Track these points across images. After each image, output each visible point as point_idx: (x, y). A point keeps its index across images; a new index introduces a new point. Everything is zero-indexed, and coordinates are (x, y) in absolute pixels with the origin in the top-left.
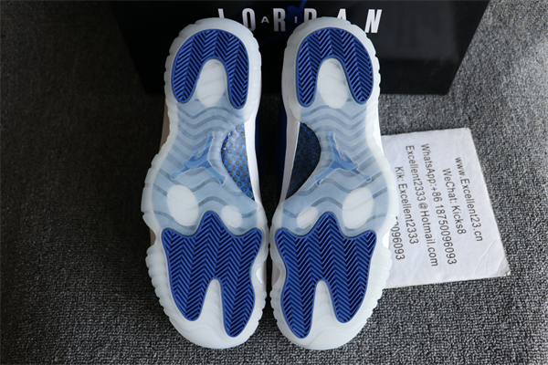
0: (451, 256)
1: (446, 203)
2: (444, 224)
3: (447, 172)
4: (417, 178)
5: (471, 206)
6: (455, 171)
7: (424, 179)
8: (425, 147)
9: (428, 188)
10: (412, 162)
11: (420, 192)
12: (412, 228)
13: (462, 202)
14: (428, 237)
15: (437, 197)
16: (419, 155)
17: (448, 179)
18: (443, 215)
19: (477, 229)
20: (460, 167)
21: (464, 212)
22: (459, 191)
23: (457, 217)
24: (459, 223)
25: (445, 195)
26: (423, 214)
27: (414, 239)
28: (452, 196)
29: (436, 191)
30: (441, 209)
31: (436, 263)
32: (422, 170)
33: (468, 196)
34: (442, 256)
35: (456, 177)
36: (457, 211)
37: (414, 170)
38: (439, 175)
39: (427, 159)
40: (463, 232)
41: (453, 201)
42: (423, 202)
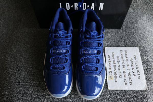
0: (131, 82)
2: (129, 73)
3: (131, 59)
4: (123, 59)
5: (137, 69)
7: (125, 60)
8: (126, 51)
9: (125, 62)
10: (122, 55)
11: (123, 63)
12: (120, 73)
13: (135, 67)
14: (125, 76)
15: (128, 65)
16: (124, 53)
17: (131, 61)
18: (129, 70)
19: (139, 75)
20: (135, 57)
21: (135, 70)
22: (134, 64)
23: (133, 71)
24: (134, 73)
25: (130, 65)
26: (124, 70)
27: (120, 76)
28: (132, 65)
29: (128, 64)
30: (129, 69)
31: (126, 84)
32: (124, 57)
33: (137, 66)
34: (128, 82)
35: (134, 60)
36: (133, 70)
37: (122, 57)
38: (129, 59)
39: (126, 54)
40: (135, 76)
41: (132, 67)
42: (124, 66)
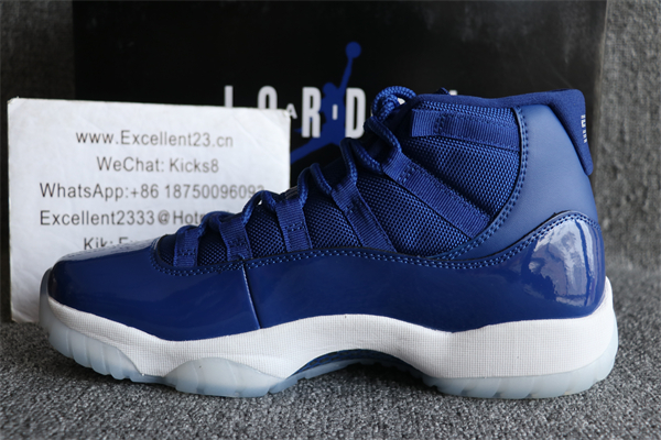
1: (161, 178)
2: (200, 192)
3: (103, 164)
4: (109, 218)
5: (172, 140)
6: (102, 149)
7: (112, 206)
8: (46, 190)
9: (131, 203)
10: (75, 220)
11: (137, 217)
13: (165, 153)
15: (149, 191)
16: (61, 206)
17: (118, 166)
18: (183, 190)
19: (213, 140)
20: (95, 139)
21: (183, 153)
22: (146, 153)
23: (190, 167)
24: (201, 167)
25: (148, 178)
26: (178, 220)
28: (150, 167)
29: (139, 190)
30: (172, 190)
32: (96, 205)
33: (154, 139)
35: (115, 151)
36: (178, 164)
37: (94, 220)
38: (108, 179)
39: (73, 193)
40: (215, 164)
41: (160, 166)
42: (155, 217)
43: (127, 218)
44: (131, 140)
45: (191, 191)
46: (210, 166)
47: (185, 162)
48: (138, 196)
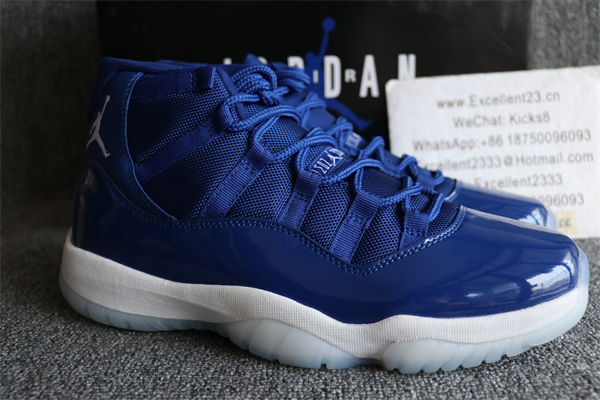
0: (579, 135)
1: (503, 130)
2: (536, 138)
3: (458, 123)
4: (466, 164)
5: (510, 100)
6: (456, 112)
7: (467, 154)
8: (418, 145)
9: (480, 152)
11: (487, 162)
12: (541, 180)
13: (505, 110)
14: (553, 160)
15: (495, 141)
17: (469, 123)
18: (522, 138)
19: (543, 96)
20: (451, 104)
21: (519, 109)
22: (491, 112)
24: (535, 119)
25: (493, 130)
26: (520, 163)
27: (557, 179)
28: (495, 122)
29: (487, 140)
30: (513, 139)
31: (589, 156)
32: (456, 155)
33: (495, 100)
34: (581, 147)
35: (466, 112)
36: (517, 118)
38: (463, 134)
39: (437, 147)
40: (546, 115)
41: (503, 121)
42: (502, 160)
43: (480, 163)
44: (478, 102)
45: (529, 139)
46: (542, 117)
47: (522, 115)
48: (487, 146)
